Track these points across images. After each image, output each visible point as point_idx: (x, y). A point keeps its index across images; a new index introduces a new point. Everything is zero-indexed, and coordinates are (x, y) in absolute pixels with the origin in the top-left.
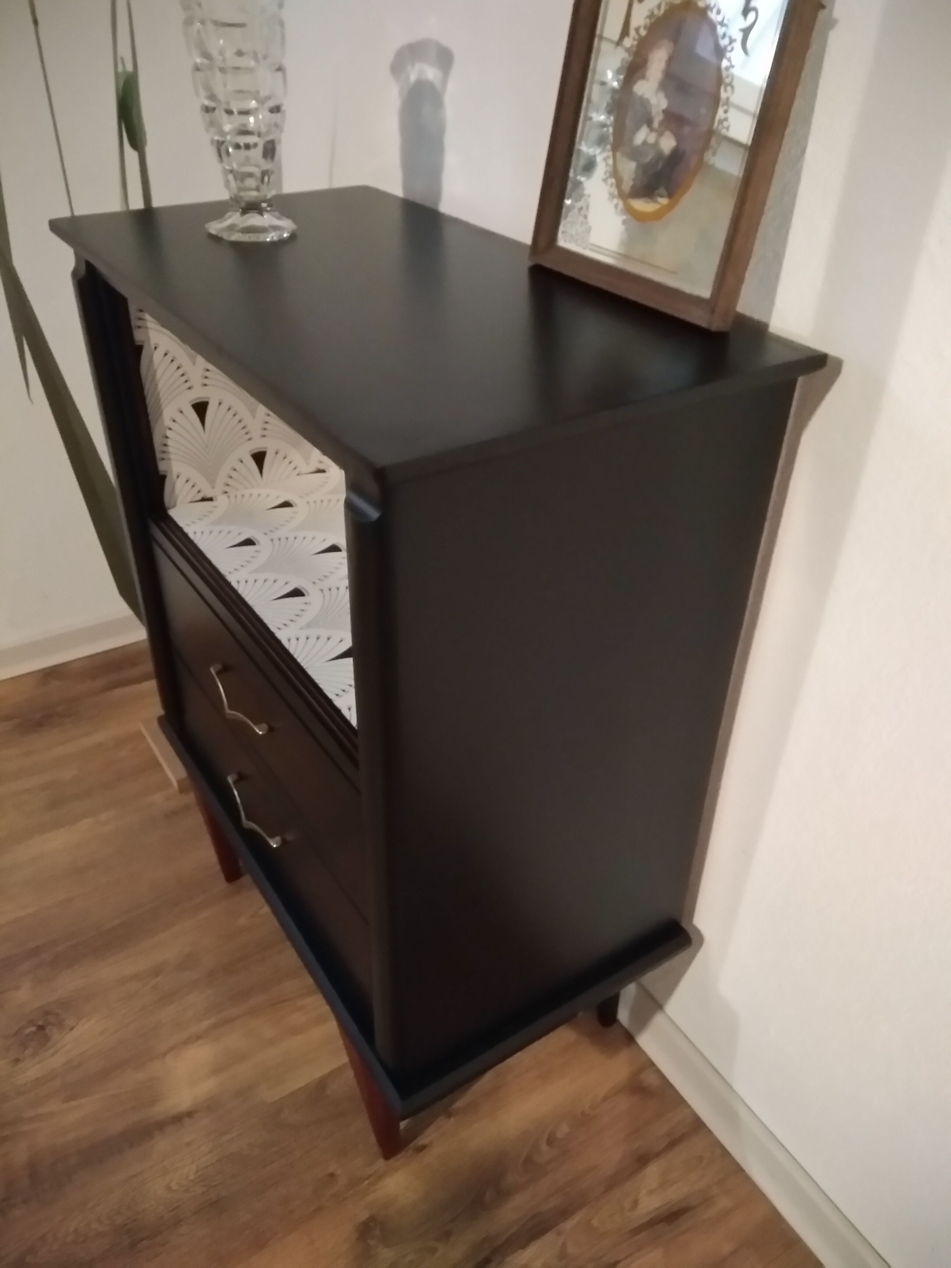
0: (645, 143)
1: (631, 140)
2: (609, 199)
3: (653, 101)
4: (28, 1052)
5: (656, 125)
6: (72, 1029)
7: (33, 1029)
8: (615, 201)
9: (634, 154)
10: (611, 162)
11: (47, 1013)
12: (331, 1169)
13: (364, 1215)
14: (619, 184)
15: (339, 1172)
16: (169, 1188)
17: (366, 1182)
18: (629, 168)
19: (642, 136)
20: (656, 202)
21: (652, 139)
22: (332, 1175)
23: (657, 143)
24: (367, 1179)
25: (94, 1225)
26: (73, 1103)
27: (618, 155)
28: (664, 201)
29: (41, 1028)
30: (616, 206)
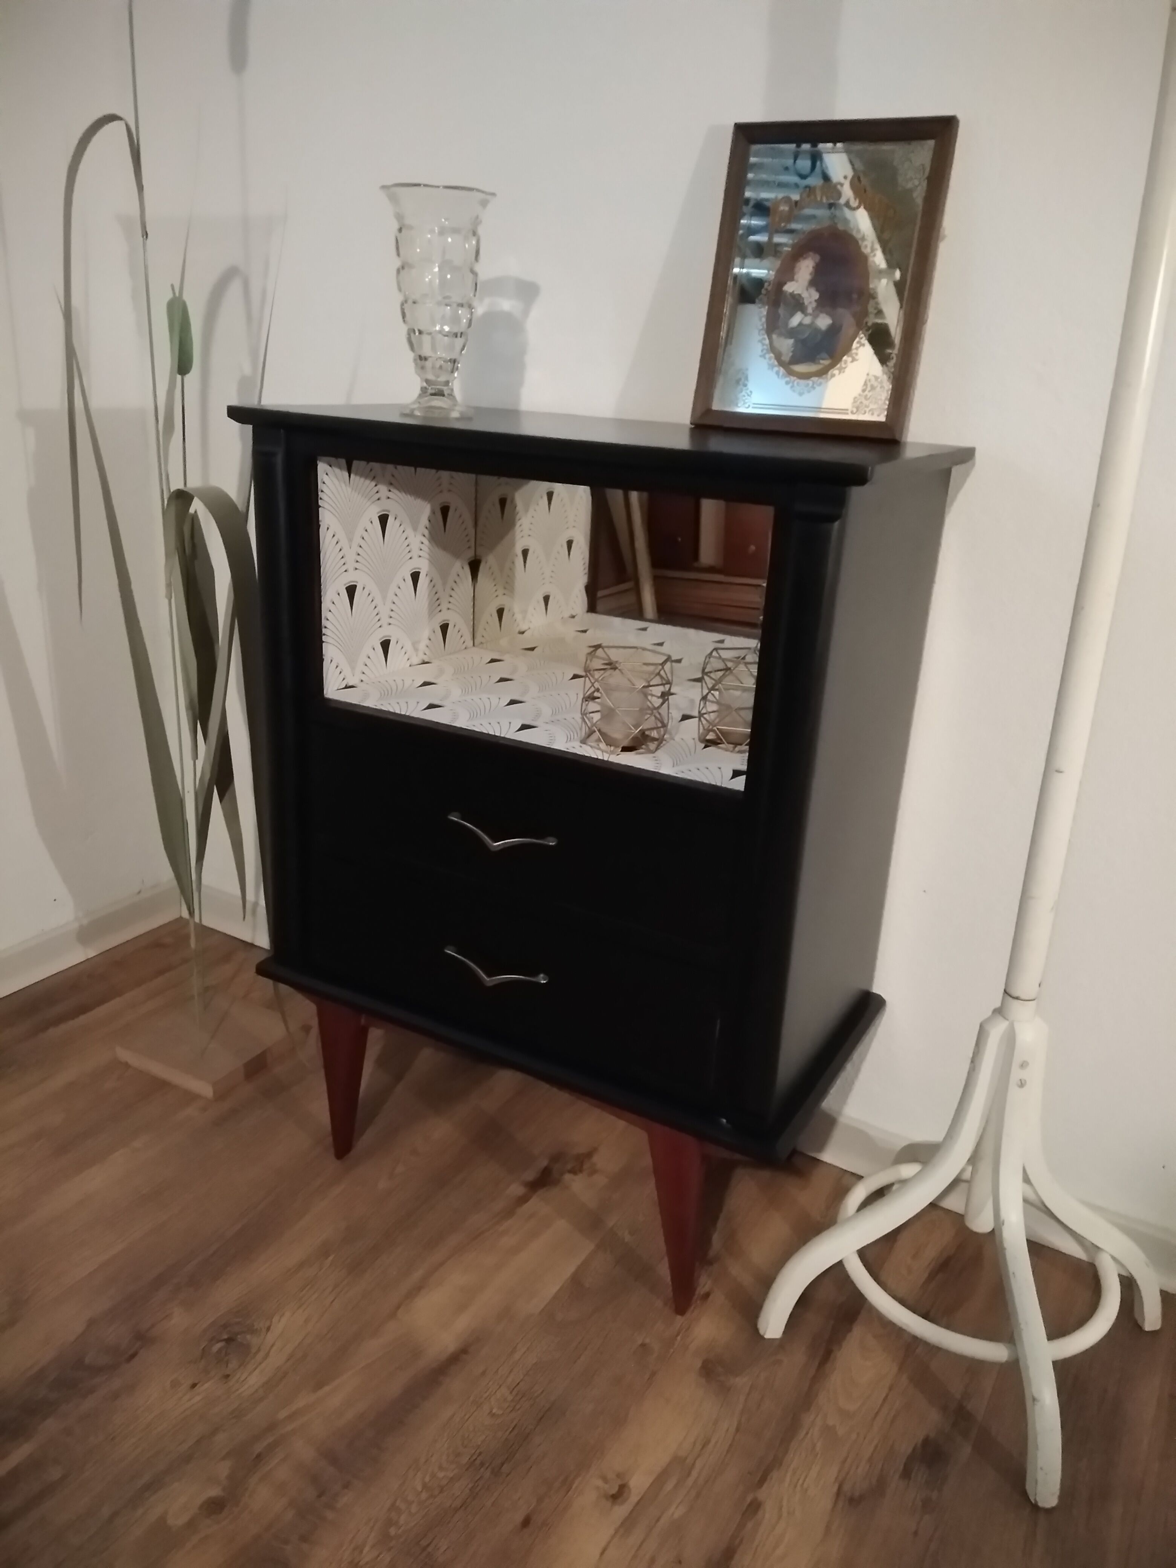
0: (800, 324)
1: (787, 324)
2: (769, 369)
3: (805, 295)
4: (233, 1364)
5: (810, 310)
6: (268, 1329)
7: (220, 1345)
8: (776, 369)
9: (792, 333)
10: (767, 342)
11: (225, 1326)
12: (640, 1342)
13: (698, 1363)
14: (778, 357)
15: (647, 1341)
16: (492, 1415)
17: (679, 1338)
18: (786, 345)
19: (796, 320)
20: (819, 363)
21: (807, 320)
22: (643, 1345)
23: (813, 323)
24: (678, 1335)
25: (441, 1475)
26: (327, 1389)
27: (774, 336)
28: (827, 362)
29: (229, 1341)
30: (777, 373)
